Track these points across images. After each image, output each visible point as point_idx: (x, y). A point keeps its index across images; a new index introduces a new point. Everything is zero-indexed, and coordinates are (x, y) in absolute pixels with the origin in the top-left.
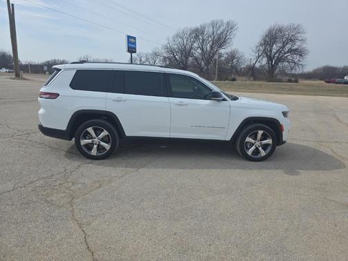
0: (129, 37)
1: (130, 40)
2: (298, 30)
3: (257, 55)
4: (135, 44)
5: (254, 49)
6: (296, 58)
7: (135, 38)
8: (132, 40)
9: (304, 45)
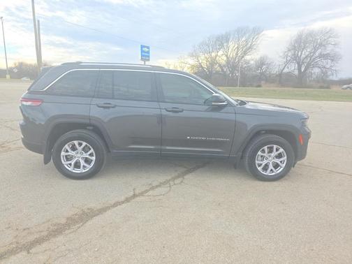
0: (142, 47)
1: (144, 49)
2: (331, 34)
3: (285, 60)
4: (148, 52)
5: (281, 54)
6: (328, 63)
7: (148, 48)
8: (146, 49)
9: (337, 50)
